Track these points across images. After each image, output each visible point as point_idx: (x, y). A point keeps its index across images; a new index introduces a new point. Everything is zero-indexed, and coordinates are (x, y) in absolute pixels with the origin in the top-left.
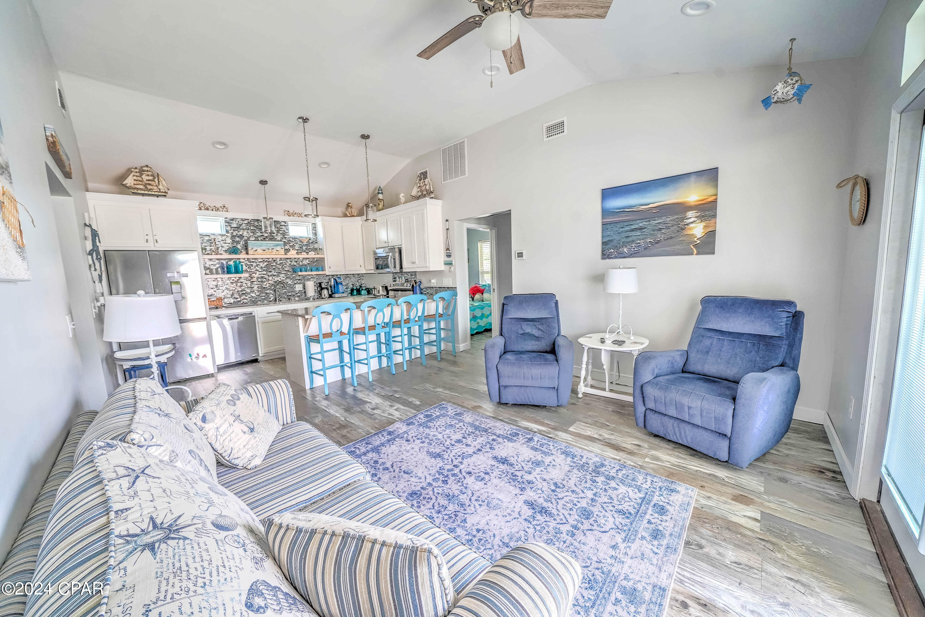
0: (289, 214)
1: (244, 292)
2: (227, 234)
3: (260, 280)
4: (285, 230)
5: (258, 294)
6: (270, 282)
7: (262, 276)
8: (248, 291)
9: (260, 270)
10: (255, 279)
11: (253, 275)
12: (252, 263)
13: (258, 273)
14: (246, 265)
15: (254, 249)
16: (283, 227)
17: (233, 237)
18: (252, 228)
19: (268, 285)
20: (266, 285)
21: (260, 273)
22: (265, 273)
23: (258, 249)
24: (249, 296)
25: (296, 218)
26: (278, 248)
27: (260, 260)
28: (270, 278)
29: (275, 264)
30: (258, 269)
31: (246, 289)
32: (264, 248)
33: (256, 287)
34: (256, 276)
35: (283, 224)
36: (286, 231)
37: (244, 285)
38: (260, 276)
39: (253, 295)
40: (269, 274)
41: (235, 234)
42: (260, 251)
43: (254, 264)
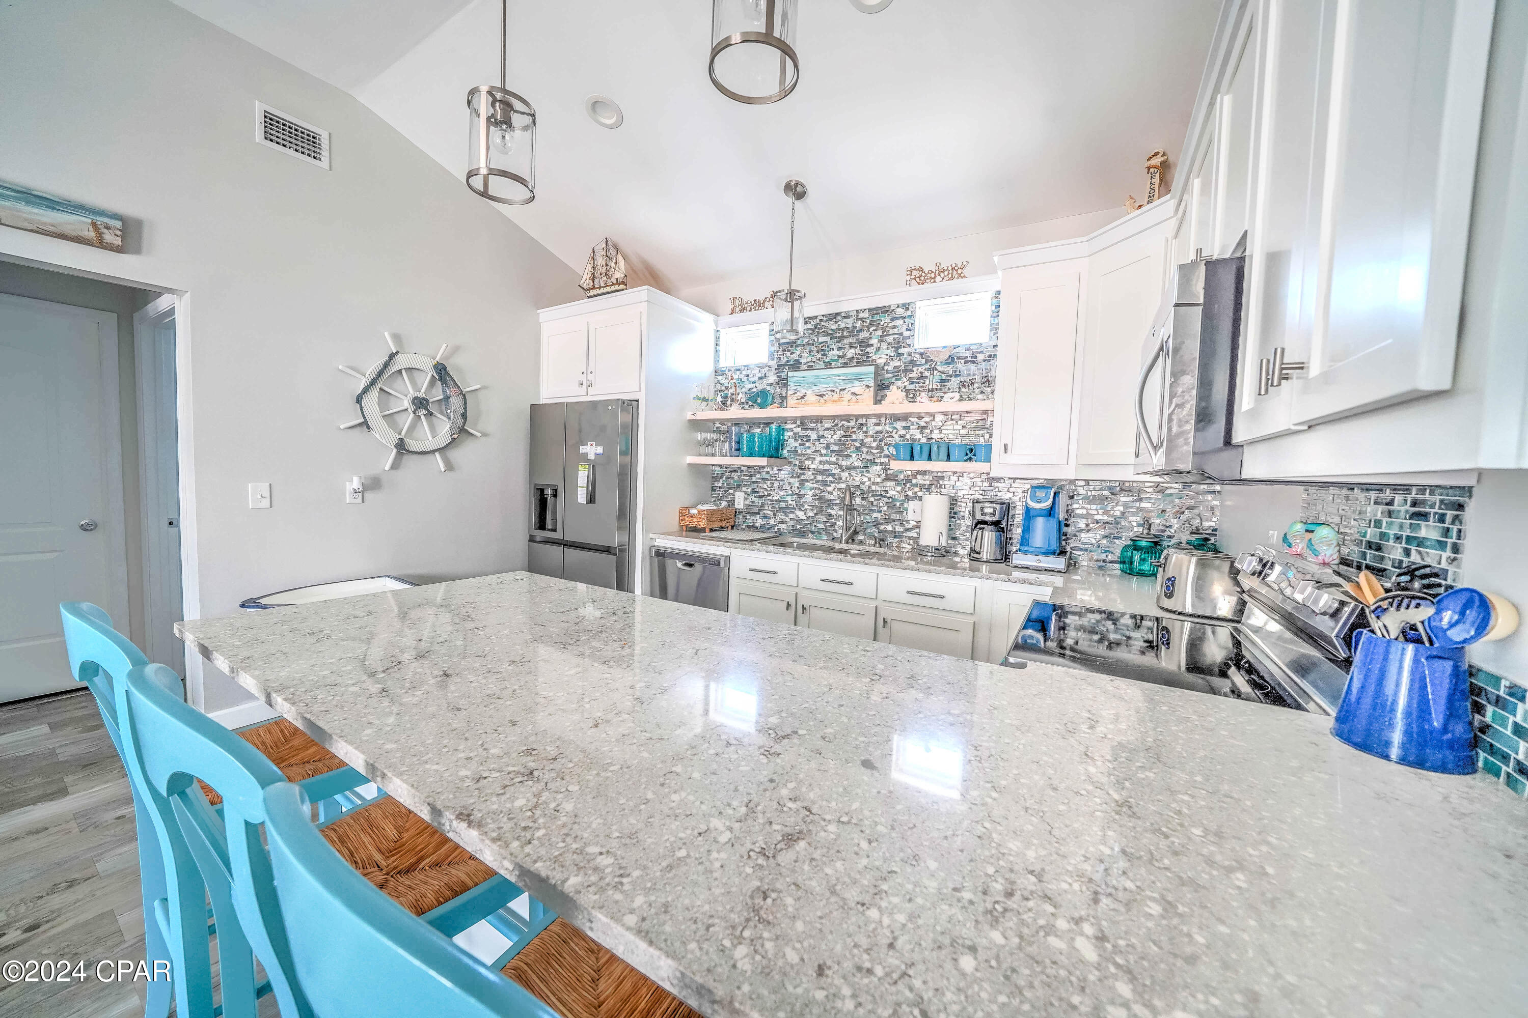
0: (919, 276)
1: (783, 505)
2: (771, 363)
3: (819, 478)
4: (903, 329)
5: (811, 514)
6: (843, 486)
7: (827, 466)
8: (791, 501)
9: (824, 452)
10: (809, 475)
11: (808, 463)
12: (809, 433)
13: (818, 459)
14: (796, 437)
15: (799, 394)
16: (900, 322)
17: (780, 367)
18: (821, 340)
19: (835, 493)
20: (833, 493)
21: (824, 459)
22: (834, 459)
23: (809, 392)
24: (792, 516)
25: (941, 285)
26: (858, 388)
27: (828, 425)
28: (845, 475)
29: (861, 436)
30: (819, 446)
31: (789, 498)
32: (822, 388)
33: (808, 498)
34: (812, 467)
35: (900, 311)
36: (907, 334)
37: (787, 487)
38: (821, 467)
39: (801, 514)
40: (844, 463)
41: (784, 361)
42: (811, 398)
43: (814, 436)
